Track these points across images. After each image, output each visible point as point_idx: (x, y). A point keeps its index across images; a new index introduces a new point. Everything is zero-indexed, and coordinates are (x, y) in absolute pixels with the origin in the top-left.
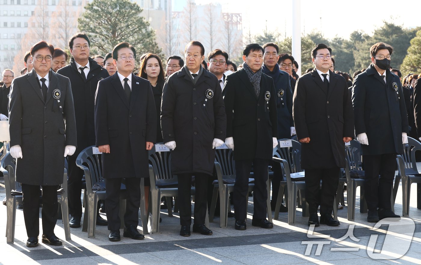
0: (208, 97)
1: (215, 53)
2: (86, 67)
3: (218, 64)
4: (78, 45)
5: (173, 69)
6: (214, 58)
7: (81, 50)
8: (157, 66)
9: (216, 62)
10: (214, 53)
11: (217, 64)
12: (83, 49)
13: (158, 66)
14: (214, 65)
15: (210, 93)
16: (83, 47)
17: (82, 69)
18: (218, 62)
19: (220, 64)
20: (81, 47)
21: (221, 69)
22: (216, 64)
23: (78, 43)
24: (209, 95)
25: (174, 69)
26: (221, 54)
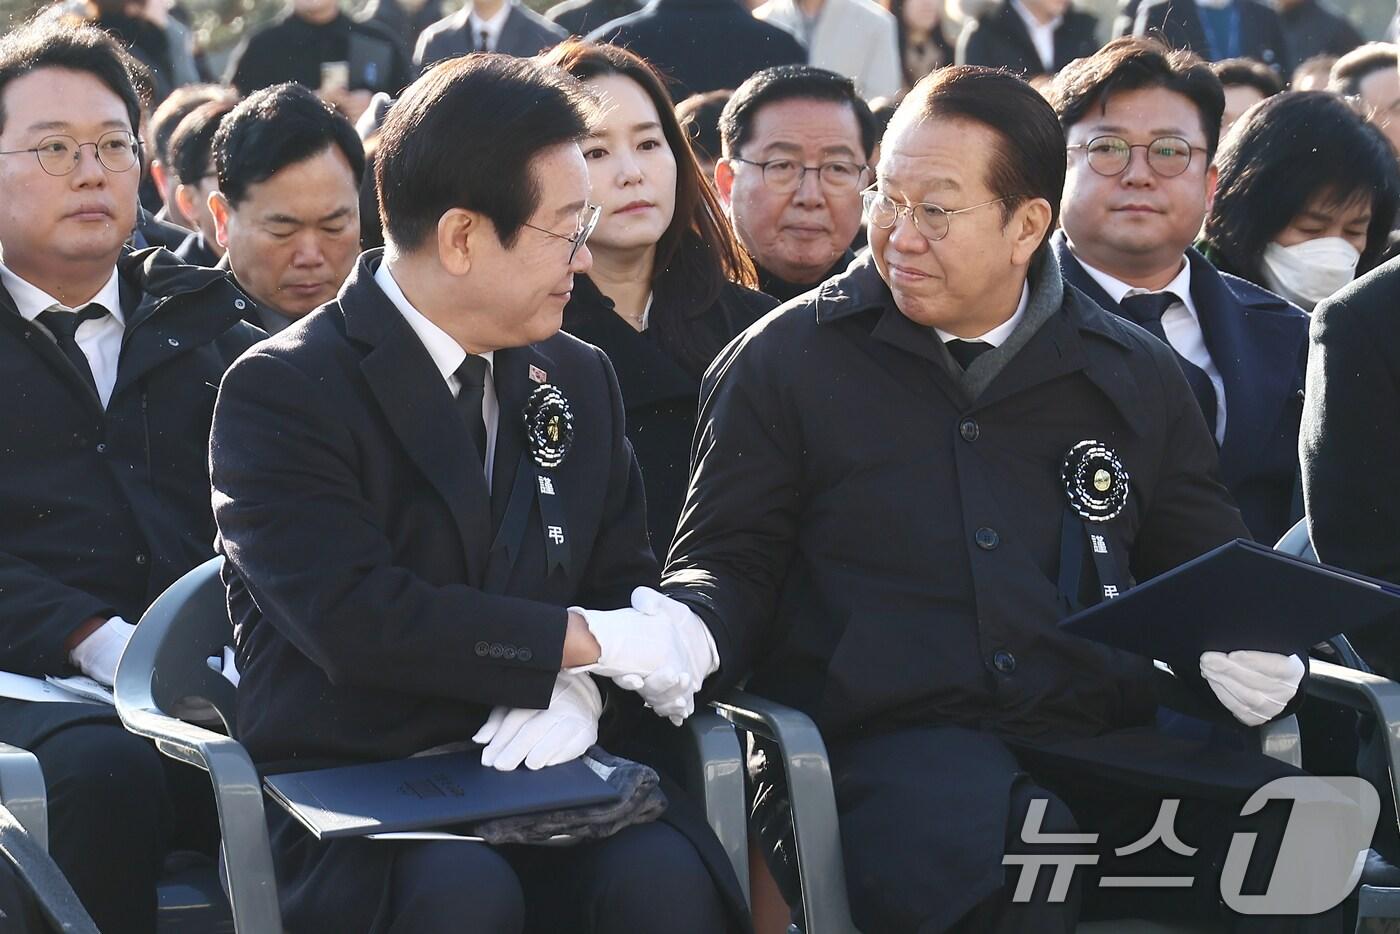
0: (1093, 512)
1: (1109, 79)
2: (98, 312)
3: (1139, 172)
4: (51, 136)
5: (824, 195)
6: (1105, 122)
7: (78, 181)
8: (648, 145)
9: (1121, 156)
10: (1098, 78)
11: (1131, 176)
12: (92, 170)
13: (657, 144)
14: (1106, 184)
15: (1101, 474)
16: (88, 153)
17: (61, 325)
18: (1139, 153)
19: (1154, 172)
20: (72, 149)
21: (1173, 217)
22: (1120, 175)
23: (49, 117)
24: (1097, 495)
25: (831, 189)
26: (1158, 84)
